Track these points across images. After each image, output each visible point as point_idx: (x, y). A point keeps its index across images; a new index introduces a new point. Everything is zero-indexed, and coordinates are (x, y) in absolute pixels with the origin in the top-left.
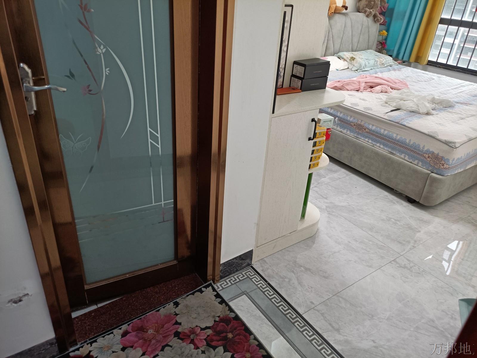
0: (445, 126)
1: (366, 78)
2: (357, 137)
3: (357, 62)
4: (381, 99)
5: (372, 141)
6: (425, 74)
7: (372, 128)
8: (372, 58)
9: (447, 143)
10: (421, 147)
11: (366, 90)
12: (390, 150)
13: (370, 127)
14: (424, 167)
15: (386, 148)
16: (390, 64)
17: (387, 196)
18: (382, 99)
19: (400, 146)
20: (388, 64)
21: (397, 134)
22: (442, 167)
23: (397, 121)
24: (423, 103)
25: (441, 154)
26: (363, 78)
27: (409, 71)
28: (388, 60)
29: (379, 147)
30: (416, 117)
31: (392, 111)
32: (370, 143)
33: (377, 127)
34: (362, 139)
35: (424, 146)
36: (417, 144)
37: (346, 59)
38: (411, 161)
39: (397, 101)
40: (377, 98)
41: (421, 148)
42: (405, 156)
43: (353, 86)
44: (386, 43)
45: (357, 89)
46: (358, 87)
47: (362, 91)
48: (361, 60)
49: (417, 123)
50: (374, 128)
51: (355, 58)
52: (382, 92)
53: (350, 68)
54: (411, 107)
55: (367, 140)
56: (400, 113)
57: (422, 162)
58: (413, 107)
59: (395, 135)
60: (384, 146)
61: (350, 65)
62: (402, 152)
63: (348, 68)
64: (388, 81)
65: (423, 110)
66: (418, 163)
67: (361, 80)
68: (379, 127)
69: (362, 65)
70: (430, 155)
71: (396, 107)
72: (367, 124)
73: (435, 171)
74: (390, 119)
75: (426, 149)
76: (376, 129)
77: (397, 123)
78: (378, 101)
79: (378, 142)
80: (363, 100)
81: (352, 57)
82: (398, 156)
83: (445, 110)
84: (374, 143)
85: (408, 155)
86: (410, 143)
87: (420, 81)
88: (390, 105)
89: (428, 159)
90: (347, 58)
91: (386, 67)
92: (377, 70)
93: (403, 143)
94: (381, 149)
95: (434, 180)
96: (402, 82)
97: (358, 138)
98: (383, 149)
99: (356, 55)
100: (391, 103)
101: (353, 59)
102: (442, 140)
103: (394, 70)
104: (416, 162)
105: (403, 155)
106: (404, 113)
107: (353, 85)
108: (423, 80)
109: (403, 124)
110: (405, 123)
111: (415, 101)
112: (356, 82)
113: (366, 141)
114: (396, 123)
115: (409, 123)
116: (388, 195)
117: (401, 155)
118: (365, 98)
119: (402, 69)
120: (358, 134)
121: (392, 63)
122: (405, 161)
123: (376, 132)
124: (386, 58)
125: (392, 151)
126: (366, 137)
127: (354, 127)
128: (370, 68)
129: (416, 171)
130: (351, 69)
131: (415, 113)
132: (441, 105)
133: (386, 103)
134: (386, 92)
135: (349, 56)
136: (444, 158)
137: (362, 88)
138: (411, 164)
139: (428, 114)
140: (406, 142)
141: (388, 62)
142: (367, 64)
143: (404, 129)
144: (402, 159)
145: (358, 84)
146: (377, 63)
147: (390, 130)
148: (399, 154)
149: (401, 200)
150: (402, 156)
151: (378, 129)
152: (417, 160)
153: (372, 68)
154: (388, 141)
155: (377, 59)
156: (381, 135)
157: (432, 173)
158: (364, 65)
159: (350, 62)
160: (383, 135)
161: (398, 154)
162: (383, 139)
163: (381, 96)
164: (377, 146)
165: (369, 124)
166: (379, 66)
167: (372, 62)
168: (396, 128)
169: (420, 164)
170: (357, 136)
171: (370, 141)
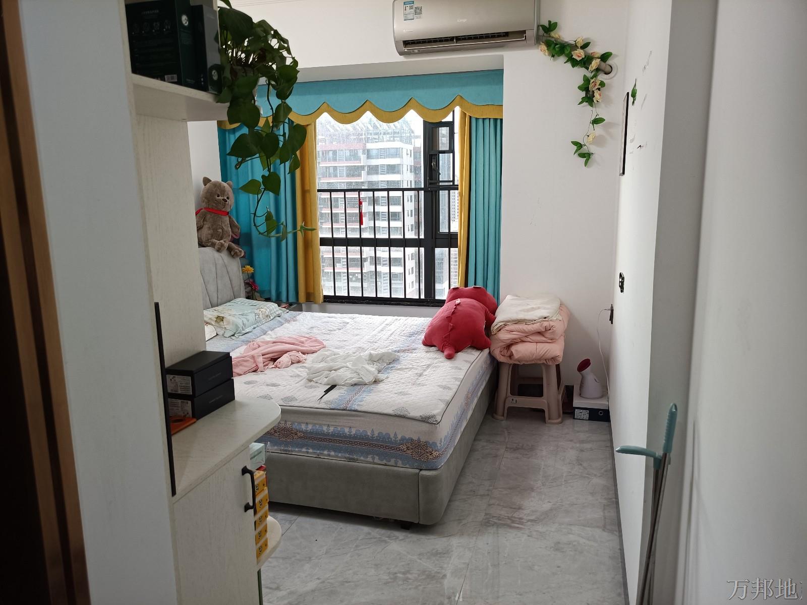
0: (409, 394)
1: (259, 346)
2: (286, 451)
3: (229, 323)
4: (298, 376)
5: (313, 449)
6: (332, 317)
7: (306, 428)
8: (249, 311)
9: (425, 420)
10: (392, 436)
11: (267, 367)
12: (347, 455)
13: (303, 427)
14: (407, 466)
15: (340, 455)
16: (277, 313)
17: (369, 534)
18: (301, 376)
19: (361, 444)
20: (275, 315)
21: (350, 427)
22: (431, 457)
23: (342, 407)
24: (362, 367)
25: (423, 439)
26: (255, 349)
27: (308, 317)
28: (273, 309)
29: (329, 455)
30: (364, 391)
31: (327, 391)
32: (311, 453)
33: (315, 424)
34: (296, 451)
35: (395, 434)
36: (384, 433)
37: (209, 321)
38: (384, 462)
39: (325, 374)
40: (291, 376)
41: (393, 439)
42: (373, 458)
43: (245, 366)
44: (254, 282)
45: (254, 369)
46: (254, 365)
47: (262, 369)
48: (234, 319)
49: (371, 401)
50: (310, 427)
51: (223, 318)
52: (292, 363)
53: (221, 333)
54: (351, 378)
55: (304, 450)
56: (338, 391)
57: (401, 459)
58: (353, 378)
59: (347, 430)
60: (335, 451)
61: (219, 330)
62: (367, 454)
63: (217, 335)
64: (293, 344)
65: (368, 379)
66: (396, 463)
67: (253, 353)
68: (317, 424)
69: (240, 326)
70: (409, 445)
71: (329, 384)
72: (296, 424)
73: (424, 466)
74: (332, 406)
75: (399, 437)
76: (314, 428)
77: (344, 410)
78: (297, 382)
79: (324, 448)
80: (274, 385)
81: (218, 317)
82: (362, 461)
83: (392, 367)
84: (318, 452)
85: (377, 455)
86: (374, 434)
87: (332, 331)
88: (317, 383)
89: (408, 452)
90: (210, 319)
91: (273, 319)
92: (264, 327)
93: (363, 438)
94: (332, 457)
95: (428, 480)
96: (311, 339)
97: (289, 451)
98: (335, 457)
99: (222, 310)
100: (318, 380)
101: (220, 319)
102: (417, 417)
103: (288, 321)
104: (392, 462)
105: (369, 456)
106: (345, 391)
107: (245, 364)
108: (335, 328)
109: (353, 409)
110: (356, 408)
111: (350, 366)
112: (249, 359)
113: (304, 452)
114: (342, 410)
115: (362, 405)
116: (370, 531)
117: (368, 457)
118: (274, 381)
119: (298, 317)
120: (287, 444)
121: (280, 312)
122: (376, 466)
123: (316, 433)
124: (268, 305)
125: (351, 456)
126: (302, 446)
127: (276, 434)
128: (252, 327)
129: (398, 476)
130: (223, 335)
131: (359, 385)
132: (383, 361)
133: (310, 381)
134: (299, 362)
135: (212, 315)
136: (429, 443)
137: (261, 365)
138: (388, 468)
139: (376, 382)
140: (368, 436)
141: (273, 311)
142: (245, 321)
143: (357, 416)
144: (370, 463)
145: (252, 361)
146: (259, 316)
147: (338, 424)
148: (364, 457)
149: (392, 531)
150: (369, 459)
151: (317, 428)
152: (393, 458)
153: (255, 326)
154: (340, 442)
155: (257, 311)
156: (325, 435)
157: (421, 470)
158: (242, 325)
159: (217, 325)
160: (328, 434)
161: (362, 458)
162: (330, 440)
163: (295, 370)
164: (325, 455)
165: (300, 423)
166: (264, 321)
167: (251, 317)
168: (345, 418)
169: (400, 463)
170: (286, 449)
171: (311, 451)
